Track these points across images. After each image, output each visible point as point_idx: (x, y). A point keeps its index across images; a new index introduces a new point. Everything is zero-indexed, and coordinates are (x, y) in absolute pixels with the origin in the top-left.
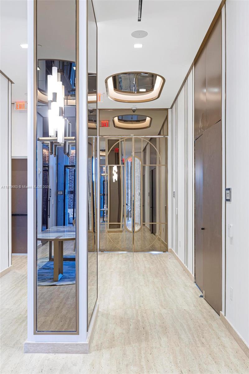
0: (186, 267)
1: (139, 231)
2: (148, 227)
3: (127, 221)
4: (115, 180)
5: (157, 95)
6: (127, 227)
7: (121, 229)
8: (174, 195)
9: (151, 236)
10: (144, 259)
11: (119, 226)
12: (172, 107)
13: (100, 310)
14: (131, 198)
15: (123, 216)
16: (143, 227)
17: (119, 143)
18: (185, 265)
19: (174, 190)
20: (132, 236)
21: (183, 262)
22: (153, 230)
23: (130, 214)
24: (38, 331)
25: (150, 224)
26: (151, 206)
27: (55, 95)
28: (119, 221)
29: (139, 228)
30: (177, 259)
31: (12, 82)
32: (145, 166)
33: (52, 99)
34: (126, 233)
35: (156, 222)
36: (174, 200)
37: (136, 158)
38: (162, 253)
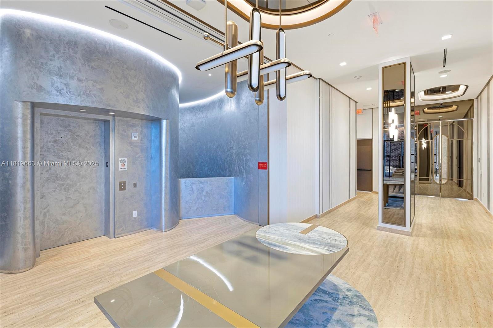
0: (489, 210)
1: (445, 183)
2: (456, 182)
3: (435, 177)
4: (424, 148)
5: (462, 93)
6: (436, 181)
7: (430, 182)
8: (479, 160)
9: (459, 188)
10: (450, 202)
11: (428, 180)
12: (477, 98)
13: (416, 222)
14: (439, 162)
15: (432, 172)
16: (450, 182)
17: (428, 126)
18: (487, 209)
19: (479, 157)
20: (439, 187)
21: (486, 207)
22: (460, 184)
23: (439, 171)
24: (383, 221)
25: (458, 180)
26: (459, 167)
27: (393, 121)
28: (428, 176)
29: (446, 182)
30: (481, 205)
31: (357, 102)
32: (453, 140)
33: (391, 122)
34: (434, 185)
35: (463, 179)
36: (479, 163)
37: (443, 135)
38: (468, 200)
